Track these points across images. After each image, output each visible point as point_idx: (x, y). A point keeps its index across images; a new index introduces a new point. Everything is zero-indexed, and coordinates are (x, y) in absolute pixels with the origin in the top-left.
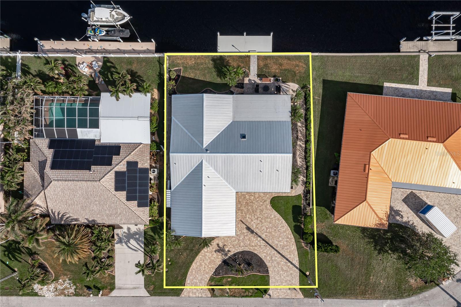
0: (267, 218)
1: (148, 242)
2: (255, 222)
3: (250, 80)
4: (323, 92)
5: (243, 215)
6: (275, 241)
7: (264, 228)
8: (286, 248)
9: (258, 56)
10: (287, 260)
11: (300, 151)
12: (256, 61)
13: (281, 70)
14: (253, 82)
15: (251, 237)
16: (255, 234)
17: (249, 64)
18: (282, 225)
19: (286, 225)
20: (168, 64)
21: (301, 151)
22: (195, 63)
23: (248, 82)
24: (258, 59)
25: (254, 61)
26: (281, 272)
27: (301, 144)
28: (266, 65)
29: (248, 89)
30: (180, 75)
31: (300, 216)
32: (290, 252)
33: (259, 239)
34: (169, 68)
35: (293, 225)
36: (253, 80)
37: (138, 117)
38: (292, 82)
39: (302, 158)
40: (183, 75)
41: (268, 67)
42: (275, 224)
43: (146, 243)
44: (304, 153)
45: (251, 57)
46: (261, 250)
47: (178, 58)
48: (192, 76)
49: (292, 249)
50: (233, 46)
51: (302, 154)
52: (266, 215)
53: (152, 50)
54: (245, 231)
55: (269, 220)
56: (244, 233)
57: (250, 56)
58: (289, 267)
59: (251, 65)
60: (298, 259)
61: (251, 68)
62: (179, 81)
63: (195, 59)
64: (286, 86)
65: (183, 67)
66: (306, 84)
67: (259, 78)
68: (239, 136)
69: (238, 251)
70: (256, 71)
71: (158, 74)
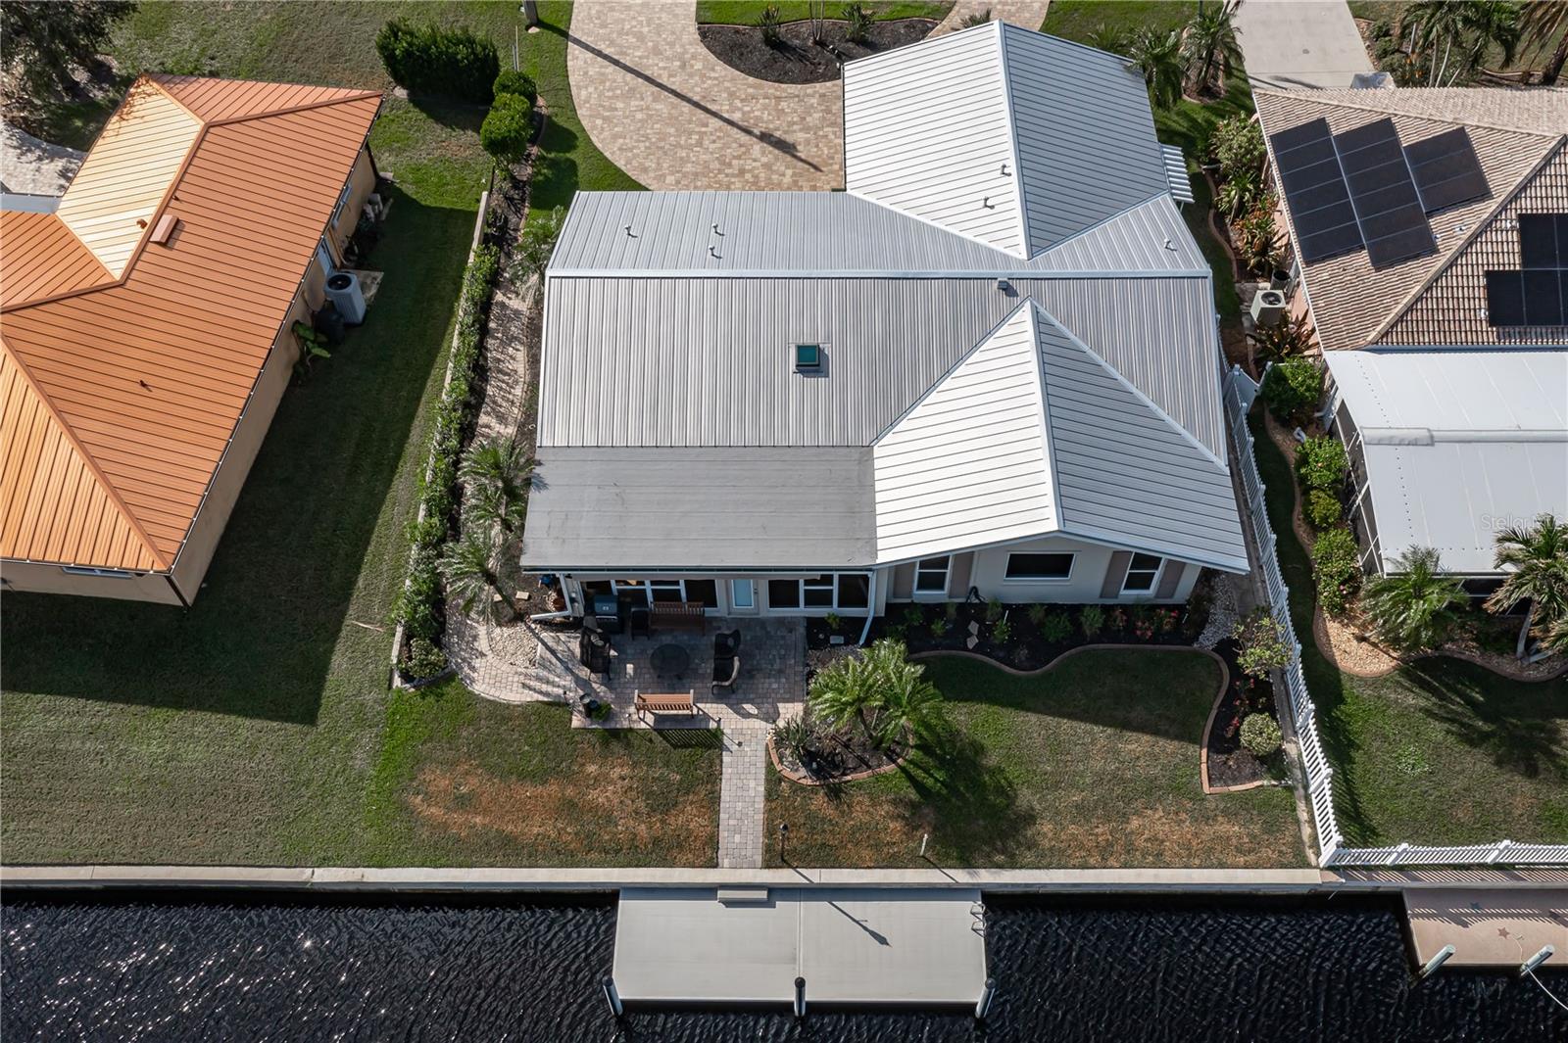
0: (696, 174)
1: (1237, 99)
2: (755, 160)
3: (772, 717)
4: (331, 651)
5: (808, 181)
6: (665, 111)
7: (712, 146)
8: (619, 92)
9: (713, 864)
10: (616, 63)
11: (508, 400)
12: (723, 834)
13: (569, 777)
14: (748, 707)
15: (772, 122)
16: (757, 131)
17: (769, 811)
18: (630, 154)
19: (613, 153)
20: (1304, 816)
21: (499, 400)
22: (1125, 818)
23: (780, 705)
24: (713, 842)
25: (737, 830)
26: (645, 30)
27: (498, 427)
28: (662, 803)
29: (781, 672)
30: (1210, 748)
31: (540, 178)
32: (603, 82)
33: (736, 117)
34: (1290, 789)
35: (580, 150)
36: (748, 715)
37: (1432, 441)
38: (508, 706)
39: (500, 371)
40: (1191, 749)
41: (650, 795)
42: (659, 158)
43: (1241, 97)
44: (490, 390)
45: (759, 859)
46: (727, 84)
47: (1239, 850)
48: (1136, 744)
49: (591, 89)
50: (883, 941)
51: (501, 389)
52: (699, 184)
53: (1428, 916)
54: (797, 137)
55: (689, 168)
56: (806, 129)
57: (768, 865)
58: (612, 43)
59: (760, 804)
60: (569, 63)
61: (762, 789)
62: (1214, 713)
63: (1130, 849)
64: (545, 687)
65: (1198, 797)
66: (423, 696)
67: (713, 725)
68: (834, 367)
69: (829, 84)
70: (727, 771)
71: (1357, 756)
